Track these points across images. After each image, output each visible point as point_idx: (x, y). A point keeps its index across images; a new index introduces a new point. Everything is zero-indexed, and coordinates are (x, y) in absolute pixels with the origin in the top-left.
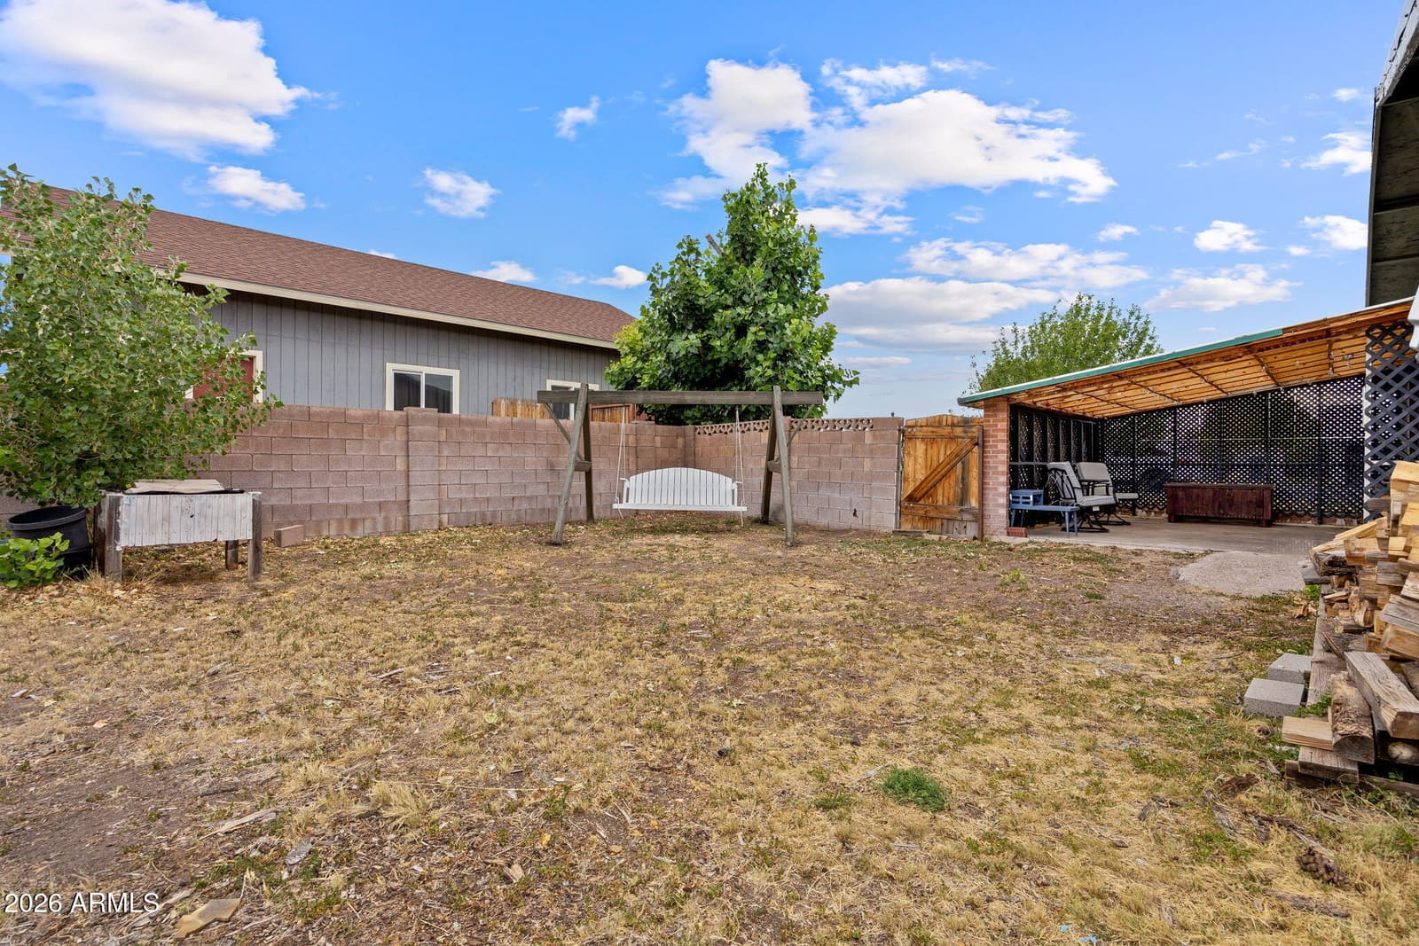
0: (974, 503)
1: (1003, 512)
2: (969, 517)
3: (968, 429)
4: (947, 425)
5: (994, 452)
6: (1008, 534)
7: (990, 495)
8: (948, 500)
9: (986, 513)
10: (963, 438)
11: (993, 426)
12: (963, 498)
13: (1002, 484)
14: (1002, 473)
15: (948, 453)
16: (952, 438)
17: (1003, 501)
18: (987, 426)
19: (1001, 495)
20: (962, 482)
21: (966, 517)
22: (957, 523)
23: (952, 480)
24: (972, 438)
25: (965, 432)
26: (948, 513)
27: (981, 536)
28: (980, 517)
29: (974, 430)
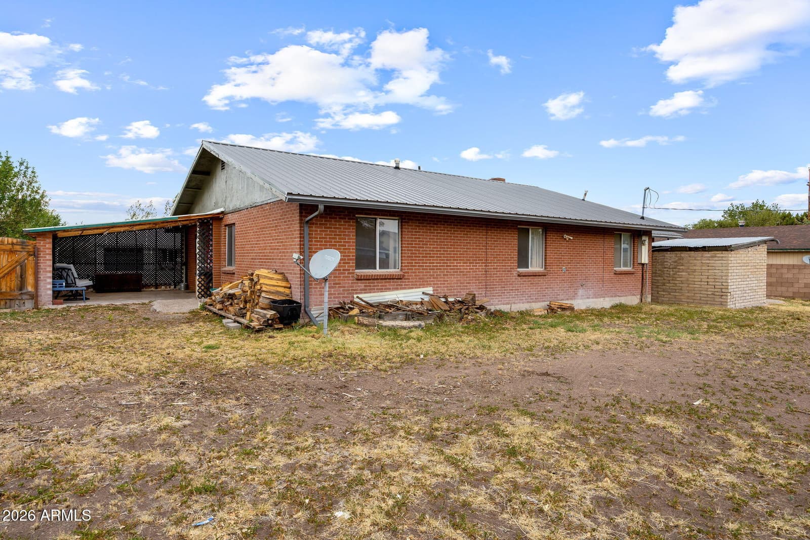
0: (30, 289)
1: (50, 292)
2: (27, 297)
3: (24, 247)
4: (8, 244)
5: (43, 260)
6: (53, 304)
7: (41, 284)
8: (10, 288)
9: (39, 294)
10: (21, 252)
11: (42, 246)
12: (22, 286)
13: (49, 277)
14: (49, 272)
15: (10, 260)
16: (12, 252)
17: (50, 286)
18: (39, 246)
19: (49, 283)
20: (21, 277)
21: (25, 297)
22: (17, 302)
23: (14, 276)
24: (28, 252)
25: (22, 248)
26: (10, 296)
27: (36, 306)
28: (35, 297)
29: (29, 247)
